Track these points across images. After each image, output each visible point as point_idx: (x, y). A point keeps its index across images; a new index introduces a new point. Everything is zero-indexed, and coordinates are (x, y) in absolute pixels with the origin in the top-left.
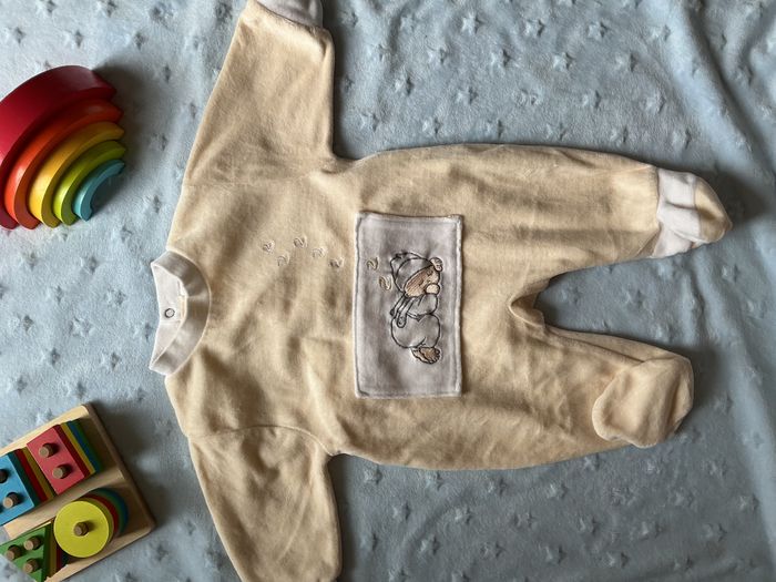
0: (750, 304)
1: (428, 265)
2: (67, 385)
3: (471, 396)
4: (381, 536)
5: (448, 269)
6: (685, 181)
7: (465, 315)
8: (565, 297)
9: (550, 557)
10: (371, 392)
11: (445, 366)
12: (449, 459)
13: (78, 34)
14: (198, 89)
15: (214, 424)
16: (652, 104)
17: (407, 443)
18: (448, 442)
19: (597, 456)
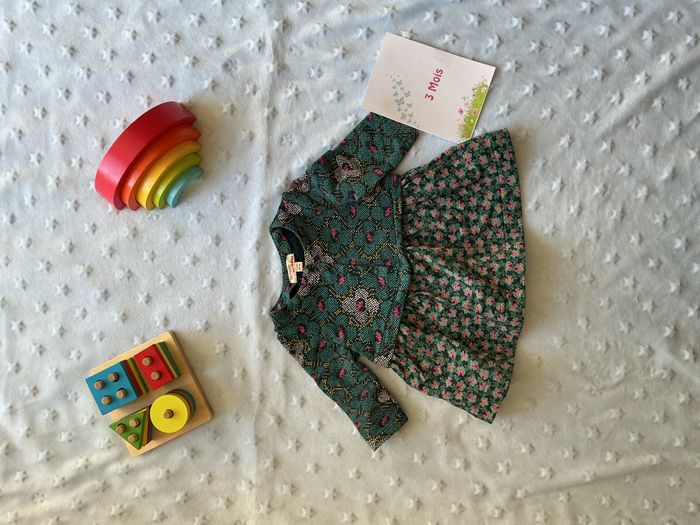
2: (157, 318)
9: (481, 445)
13: (171, 78)
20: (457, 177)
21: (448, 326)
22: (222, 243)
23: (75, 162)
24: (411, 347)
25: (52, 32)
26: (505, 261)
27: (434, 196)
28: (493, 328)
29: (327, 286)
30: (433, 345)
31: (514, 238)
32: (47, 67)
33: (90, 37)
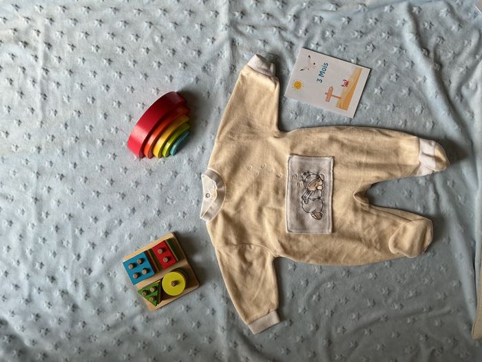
0: (460, 198)
1: (318, 177)
2: (164, 224)
3: (336, 234)
4: (295, 293)
5: (327, 179)
6: (431, 144)
7: (334, 199)
8: (378, 192)
9: (369, 304)
10: (293, 231)
11: (325, 220)
12: (326, 260)
13: (171, 77)
14: (222, 102)
15: (227, 242)
16: (418, 110)
17: (308, 253)
18: (325, 253)
19: (390, 261)
23: (113, 130)
25: (97, 51)
32: (95, 72)
33: (121, 53)
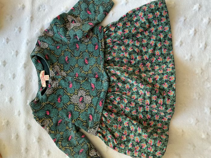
20: (135, 27)
21: (131, 112)
22: (7, 65)
24: (109, 124)
26: (163, 74)
27: (122, 38)
28: (157, 113)
29: (63, 89)
30: (121, 123)
31: (168, 61)
